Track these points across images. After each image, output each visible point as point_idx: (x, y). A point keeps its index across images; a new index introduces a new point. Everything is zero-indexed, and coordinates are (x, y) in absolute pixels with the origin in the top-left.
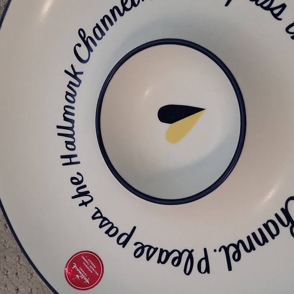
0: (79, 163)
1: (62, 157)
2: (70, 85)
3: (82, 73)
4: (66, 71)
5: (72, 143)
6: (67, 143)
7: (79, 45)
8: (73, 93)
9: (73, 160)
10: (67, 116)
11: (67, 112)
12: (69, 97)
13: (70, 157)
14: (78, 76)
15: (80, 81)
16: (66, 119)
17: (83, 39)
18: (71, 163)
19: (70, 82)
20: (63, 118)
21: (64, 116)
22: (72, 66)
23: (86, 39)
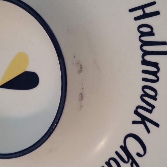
0: (131, 10)
1: (157, 13)
2: (150, 108)
3: (134, 122)
4: (157, 125)
5: (143, 34)
6: (151, 34)
7: (139, 155)
8: (146, 98)
9: (140, 13)
10: (153, 69)
11: (154, 74)
12: (152, 93)
13: (146, 16)
14: (139, 119)
15: (136, 112)
16: (155, 65)
17: (134, 162)
18: (143, 7)
19: (150, 112)
20: (159, 66)
21: (158, 69)
22: (148, 131)
23: (131, 161)
